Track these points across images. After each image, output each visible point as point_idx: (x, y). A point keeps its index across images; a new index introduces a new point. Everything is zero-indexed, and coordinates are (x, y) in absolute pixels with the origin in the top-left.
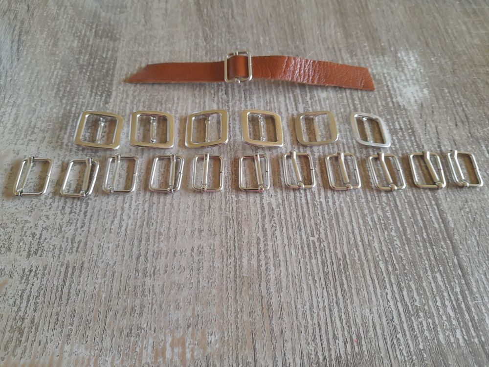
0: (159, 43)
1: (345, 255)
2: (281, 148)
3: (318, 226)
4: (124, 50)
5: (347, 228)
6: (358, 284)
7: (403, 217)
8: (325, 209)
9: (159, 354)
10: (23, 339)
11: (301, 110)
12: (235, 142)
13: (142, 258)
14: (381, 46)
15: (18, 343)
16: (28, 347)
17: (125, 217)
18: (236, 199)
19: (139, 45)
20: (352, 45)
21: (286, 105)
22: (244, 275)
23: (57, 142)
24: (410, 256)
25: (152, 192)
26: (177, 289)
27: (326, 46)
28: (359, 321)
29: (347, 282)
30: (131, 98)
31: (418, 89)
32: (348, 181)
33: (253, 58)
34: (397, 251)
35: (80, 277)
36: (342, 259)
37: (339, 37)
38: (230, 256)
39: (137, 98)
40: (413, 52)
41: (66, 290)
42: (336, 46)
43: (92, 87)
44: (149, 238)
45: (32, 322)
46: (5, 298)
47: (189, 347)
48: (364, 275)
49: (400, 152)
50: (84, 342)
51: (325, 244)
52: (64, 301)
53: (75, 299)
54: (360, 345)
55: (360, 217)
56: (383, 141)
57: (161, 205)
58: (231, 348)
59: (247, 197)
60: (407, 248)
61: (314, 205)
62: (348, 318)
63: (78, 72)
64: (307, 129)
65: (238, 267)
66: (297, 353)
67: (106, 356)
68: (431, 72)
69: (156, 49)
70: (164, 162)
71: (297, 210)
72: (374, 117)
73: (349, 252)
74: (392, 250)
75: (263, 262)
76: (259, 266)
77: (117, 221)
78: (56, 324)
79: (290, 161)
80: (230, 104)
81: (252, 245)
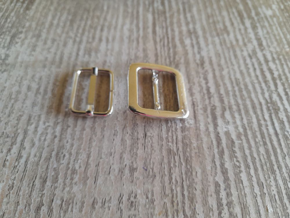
17: (27, 145)
18: (181, 125)
30: (55, 5)
38: (177, 211)
44: (57, 178)
71: (265, 144)
77: (15, 150)
81: (209, 194)
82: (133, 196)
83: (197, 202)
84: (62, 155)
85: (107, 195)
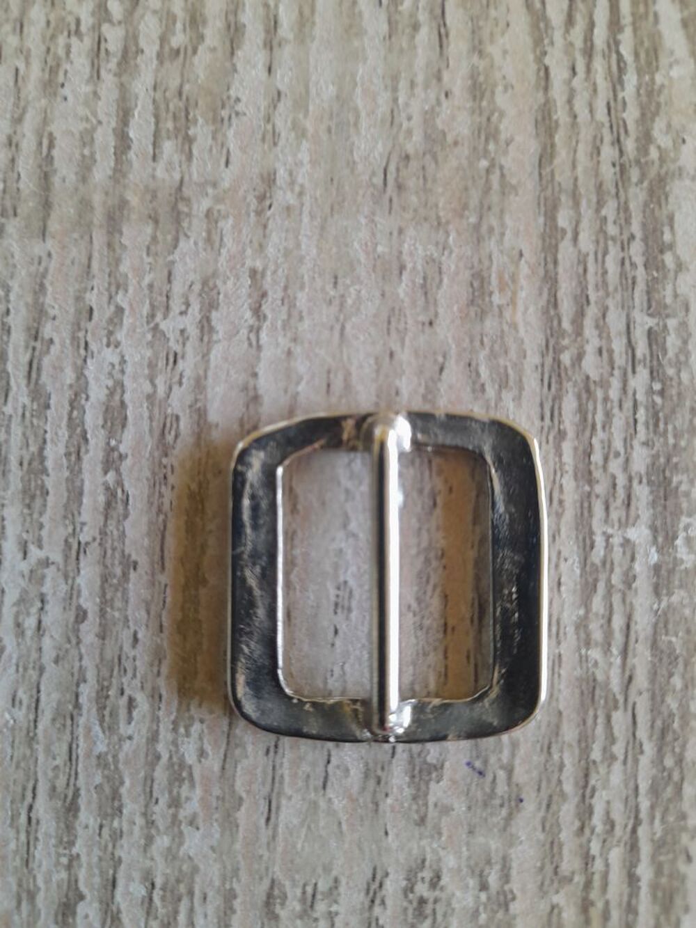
82: (427, 880)
83: (687, 909)
85: (320, 870)
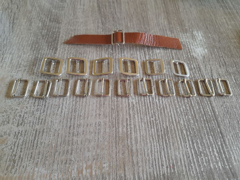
0: (80, 25)
1: (167, 127)
2: (138, 76)
3: (155, 113)
4: (63, 28)
5: (168, 114)
6: (173, 141)
7: (195, 109)
8: (158, 105)
9: (80, 172)
10: (16, 165)
11: (147, 58)
12: (116, 73)
13: (72, 127)
14: (185, 28)
15: (13, 167)
16: (18, 169)
17: (64, 108)
18: (116, 100)
19: (71, 26)
20: (172, 28)
21: (140, 56)
22: (120, 136)
23: (31, 72)
24: (197, 128)
25: (77, 96)
26: (89, 142)
27: (160, 28)
28: (173, 158)
29: (168, 139)
30: (67, 51)
31: (202, 49)
32: (169, 92)
33: (125, 33)
34: (192, 125)
35: (42, 136)
36: (166, 129)
37: (166, 24)
38: (113, 127)
39: (70, 51)
40: (200, 32)
41: (36, 142)
42: (164, 28)
43: (48, 45)
44: (75, 118)
45: (20, 157)
46: (7, 146)
47: (94, 169)
48: (176, 136)
49: (194, 79)
50: (44, 167)
51: (158, 122)
52: (35, 147)
53: (40, 146)
54: (174, 169)
55: (174, 109)
56: (186, 74)
57: (81, 102)
58: (113, 170)
59: (122, 99)
60: (196, 124)
61: (153, 103)
62: (168, 156)
63: (42, 38)
64: (150, 67)
65: (117, 132)
66: (145, 172)
67: (55, 173)
68: (209, 41)
69: (79, 28)
70: (83, 82)
71: (145, 106)
72: (182, 62)
73: (169, 125)
74: (189, 125)
75: (129, 130)
76: (127, 132)
77: (60, 110)
78: (31, 158)
79: (142, 82)
80: (114, 55)
81: (124, 122)
84: (76, 111)
